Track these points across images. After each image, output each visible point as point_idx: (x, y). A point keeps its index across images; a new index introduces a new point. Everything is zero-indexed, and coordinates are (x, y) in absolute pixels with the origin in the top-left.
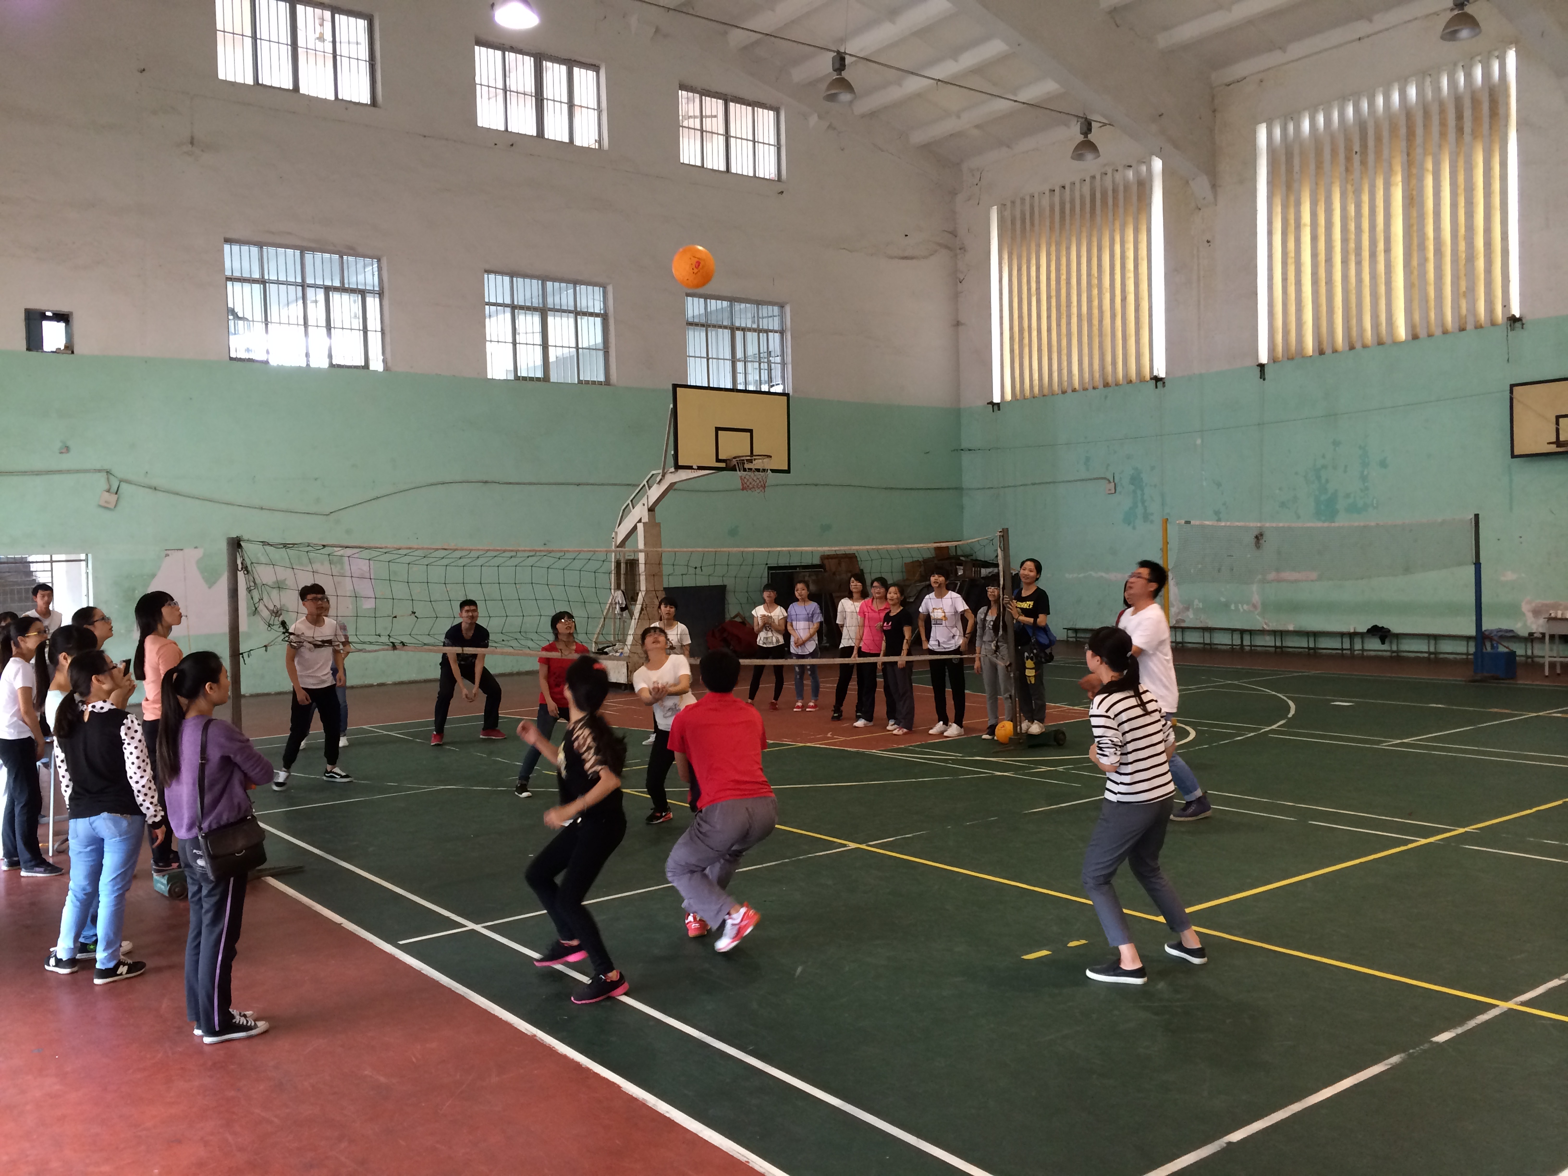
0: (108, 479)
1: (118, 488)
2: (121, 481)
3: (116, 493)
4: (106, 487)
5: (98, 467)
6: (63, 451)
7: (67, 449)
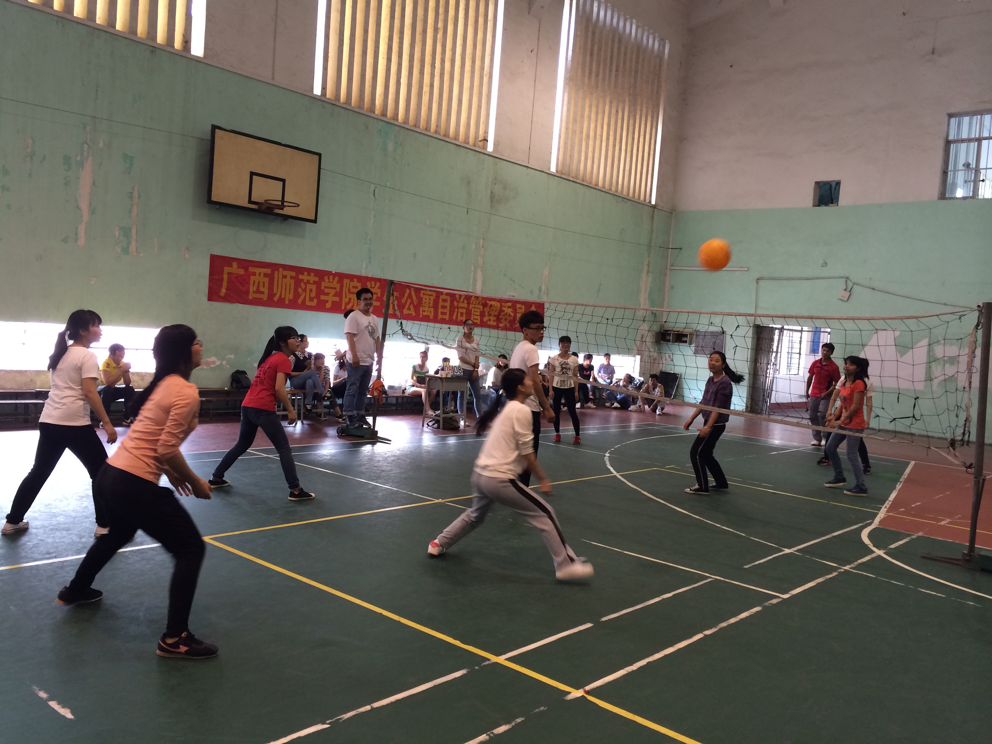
0: (846, 281)
1: (852, 287)
2: (854, 284)
3: (850, 292)
4: (845, 288)
5: (842, 275)
6: (823, 265)
7: (825, 264)
